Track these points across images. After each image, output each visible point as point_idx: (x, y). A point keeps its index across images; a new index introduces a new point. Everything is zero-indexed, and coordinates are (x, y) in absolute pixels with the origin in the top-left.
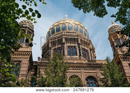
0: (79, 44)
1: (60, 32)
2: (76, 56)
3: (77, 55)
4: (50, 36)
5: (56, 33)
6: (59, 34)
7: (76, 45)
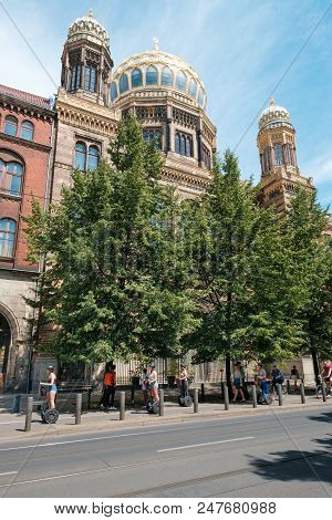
0: (199, 133)
1: (155, 87)
2: (191, 159)
3: (192, 155)
4: (127, 88)
5: (144, 85)
6: (153, 91)
7: (193, 132)
